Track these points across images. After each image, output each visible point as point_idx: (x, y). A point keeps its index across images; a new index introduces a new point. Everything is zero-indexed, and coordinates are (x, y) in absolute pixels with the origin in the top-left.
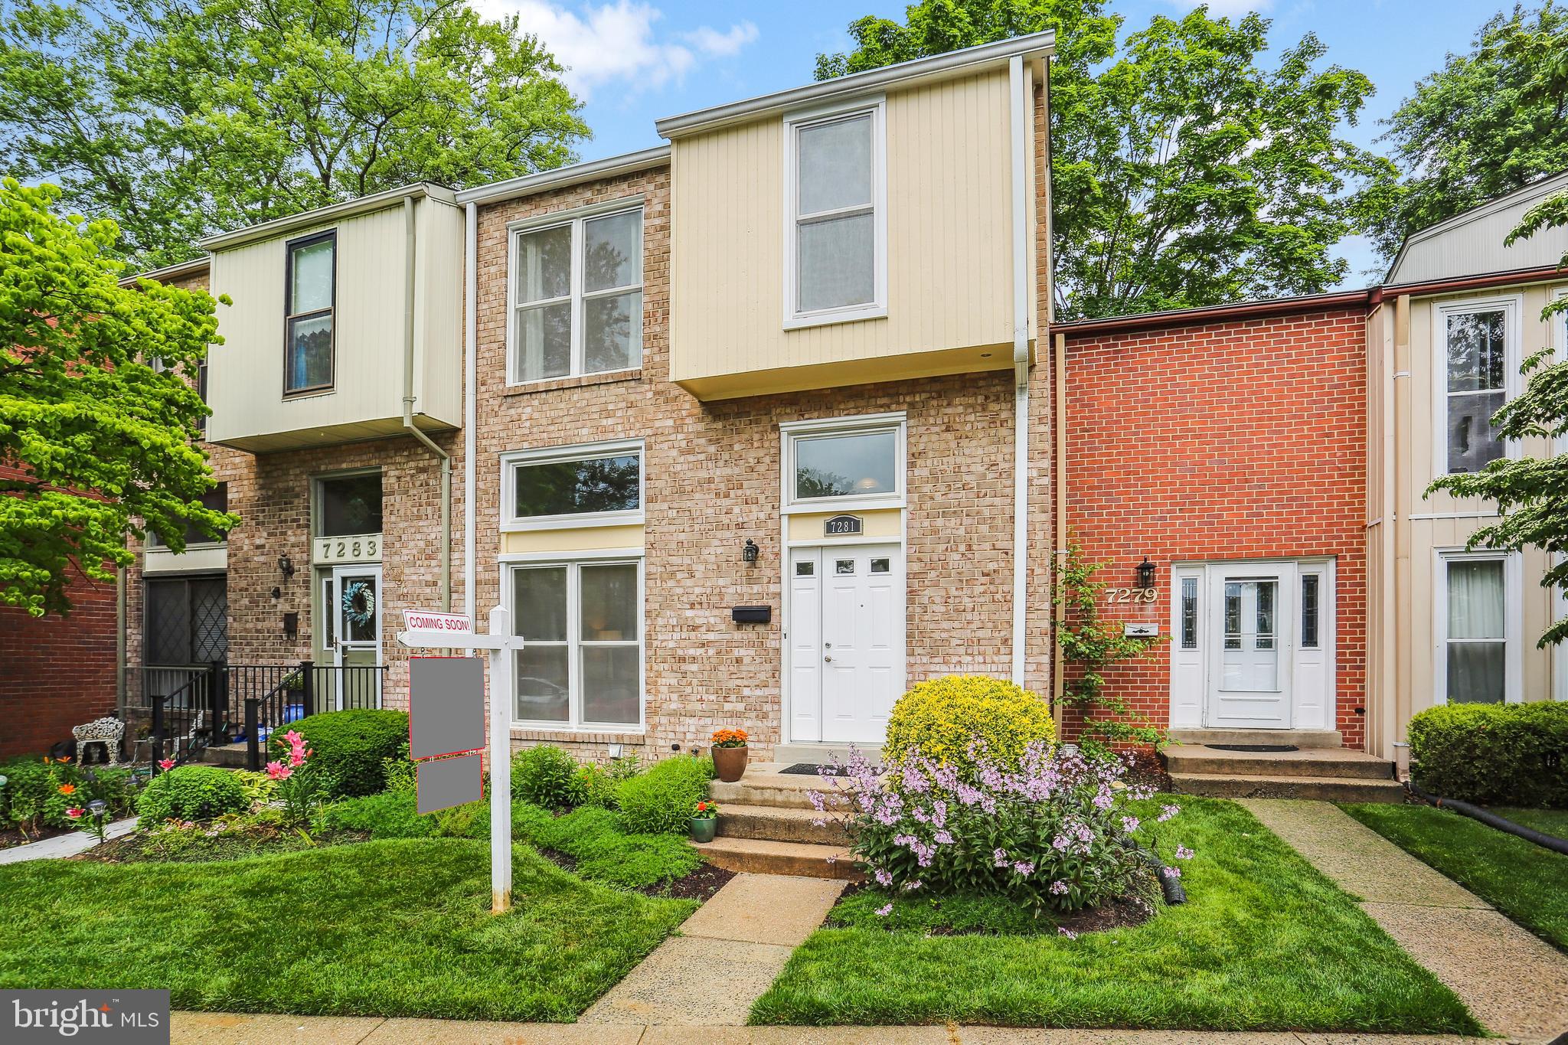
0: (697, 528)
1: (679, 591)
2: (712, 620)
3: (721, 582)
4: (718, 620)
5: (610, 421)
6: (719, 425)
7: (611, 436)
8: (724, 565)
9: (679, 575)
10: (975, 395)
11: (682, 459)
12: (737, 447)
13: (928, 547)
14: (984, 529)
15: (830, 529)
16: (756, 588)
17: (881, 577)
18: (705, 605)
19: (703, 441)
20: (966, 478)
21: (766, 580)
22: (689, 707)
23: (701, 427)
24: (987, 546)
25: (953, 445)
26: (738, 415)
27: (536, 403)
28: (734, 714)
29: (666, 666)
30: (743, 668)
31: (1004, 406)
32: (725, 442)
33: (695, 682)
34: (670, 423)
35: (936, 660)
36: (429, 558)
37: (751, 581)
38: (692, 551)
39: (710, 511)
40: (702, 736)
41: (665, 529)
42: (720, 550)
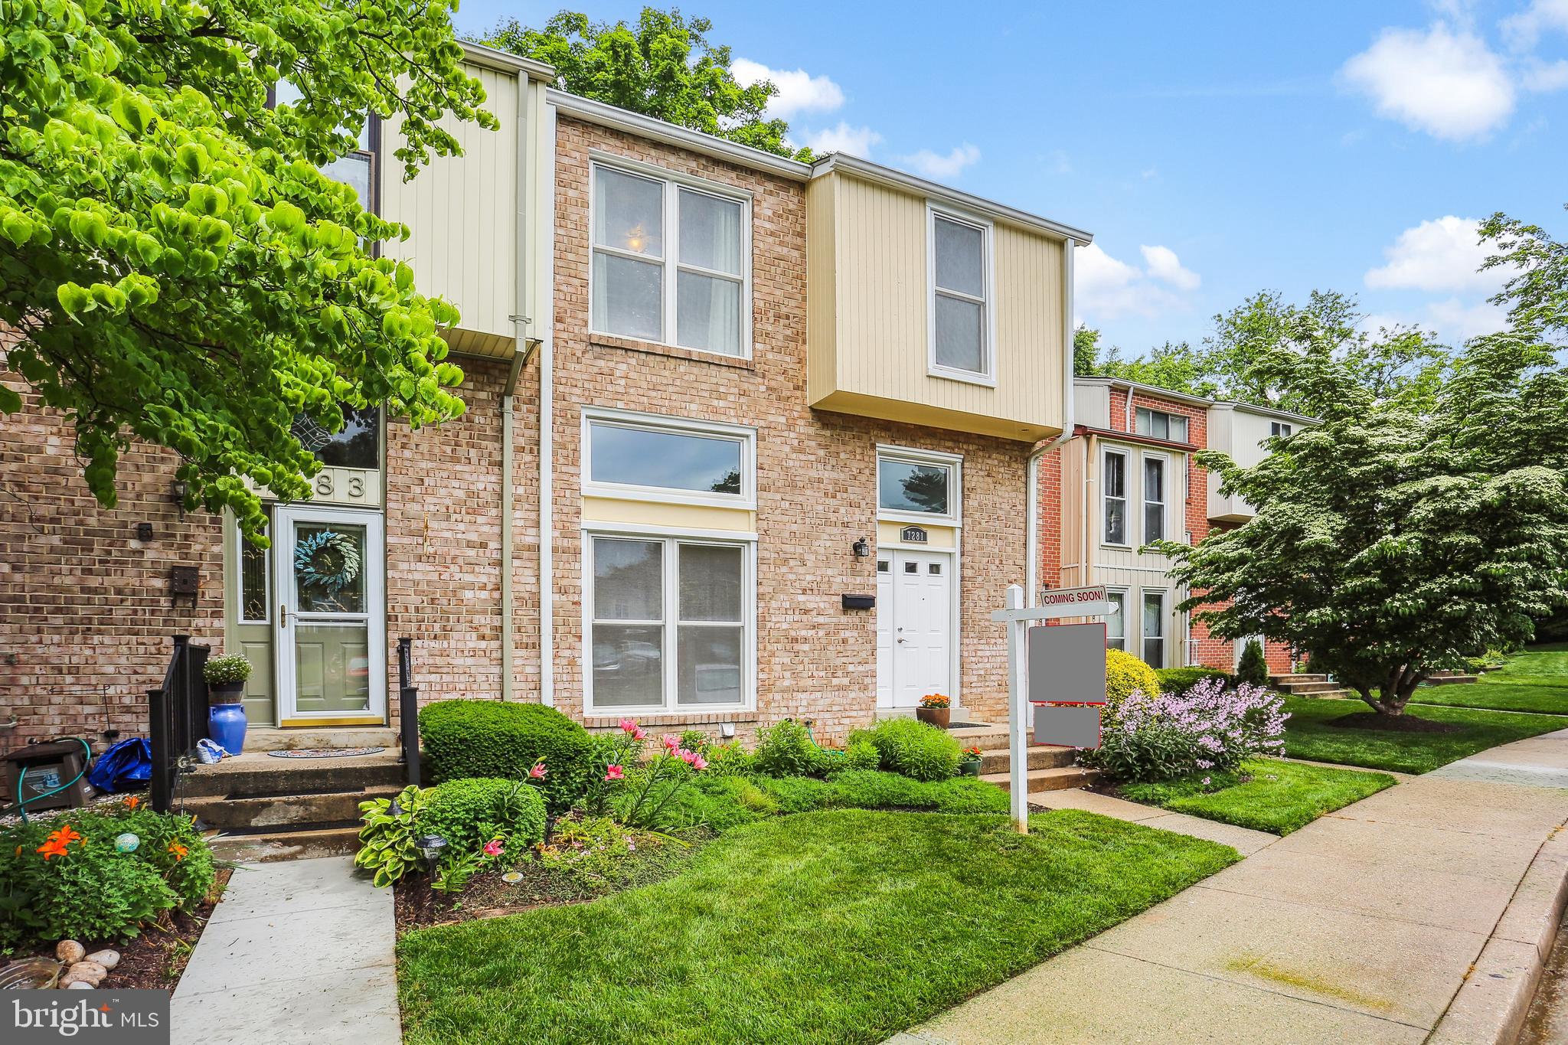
0: (808, 521)
1: (792, 577)
2: (822, 605)
3: (830, 572)
4: (827, 606)
5: (722, 403)
6: (828, 433)
7: (723, 418)
8: (832, 557)
9: (792, 563)
10: (1004, 454)
11: (794, 456)
12: (842, 456)
13: (977, 559)
14: (1009, 549)
15: (906, 536)
16: (859, 580)
17: (934, 578)
18: (815, 592)
19: (813, 444)
20: (1000, 512)
21: (866, 573)
22: (801, 684)
23: (811, 431)
24: (1011, 562)
25: (992, 488)
26: (844, 428)
27: (633, 362)
28: (841, 688)
29: (780, 646)
30: (848, 648)
31: (1020, 466)
32: (833, 449)
33: (806, 660)
34: (783, 420)
35: (982, 642)
36: (473, 512)
37: (854, 573)
38: (804, 541)
39: (821, 508)
40: (812, 708)
41: (779, 518)
42: (828, 544)
